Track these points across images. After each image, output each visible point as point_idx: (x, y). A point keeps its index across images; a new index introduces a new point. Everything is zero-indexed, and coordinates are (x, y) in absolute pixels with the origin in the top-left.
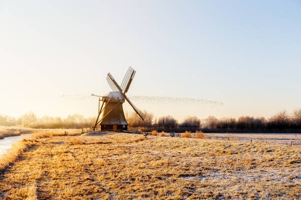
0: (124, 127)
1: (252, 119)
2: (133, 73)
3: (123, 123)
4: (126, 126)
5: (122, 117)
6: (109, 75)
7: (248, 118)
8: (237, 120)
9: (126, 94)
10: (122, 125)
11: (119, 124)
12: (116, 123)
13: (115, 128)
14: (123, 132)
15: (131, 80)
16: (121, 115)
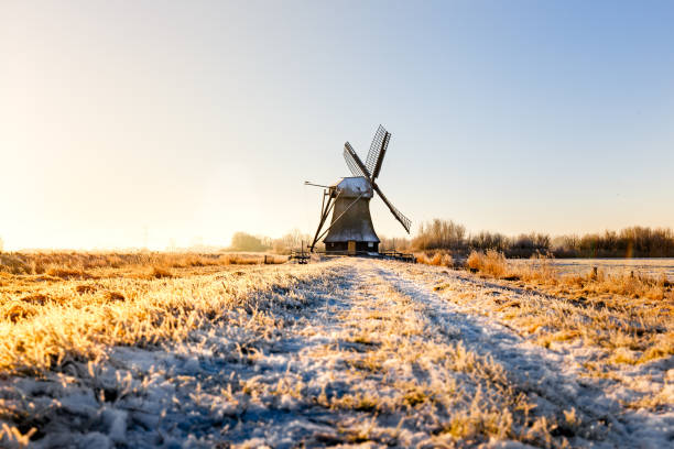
0: (371, 245)
1: (647, 231)
2: (387, 136)
3: (368, 238)
4: (376, 244)
5: (366, 226)
6: (347, 146)
7: (638, 230)
8: (618, 234)
9: (376, 181)
10: (367, 243)
11: (359, 239)
12: (353, 238)
13: (352, 248)
14: (368, 256)
15: (383, 153)
16: (365, 222)
